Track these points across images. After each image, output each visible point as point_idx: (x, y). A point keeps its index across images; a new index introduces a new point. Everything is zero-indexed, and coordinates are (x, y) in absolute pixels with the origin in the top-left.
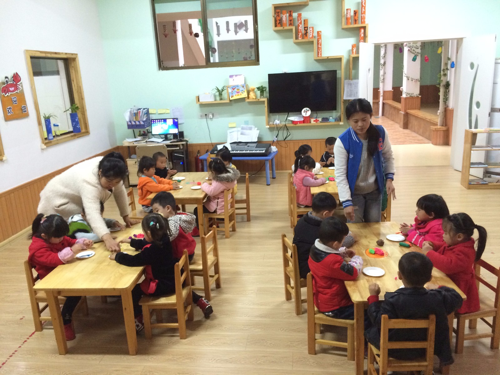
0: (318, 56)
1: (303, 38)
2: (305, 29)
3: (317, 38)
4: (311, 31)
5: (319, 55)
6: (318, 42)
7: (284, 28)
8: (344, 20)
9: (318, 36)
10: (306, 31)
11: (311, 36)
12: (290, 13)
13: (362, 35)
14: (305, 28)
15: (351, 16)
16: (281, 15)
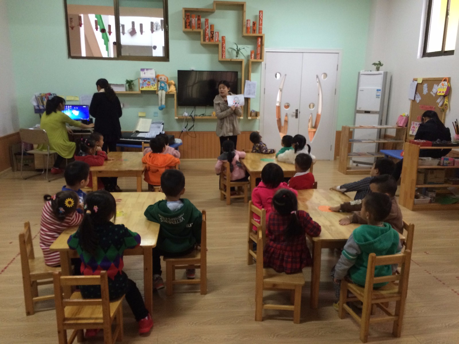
0: (222, 58)
1: (210, 41)
4: (216, 35)
5: (224, 57)
6: (222, 46)
7: (193, 30)
8: (245, 29)
9: (222, 41)
10: (212, 35)
11: (217, 40)
12: (199, 18)
13: (259, 43)
14: (211, 32)
15: (250, 27)
16: (190, 19)
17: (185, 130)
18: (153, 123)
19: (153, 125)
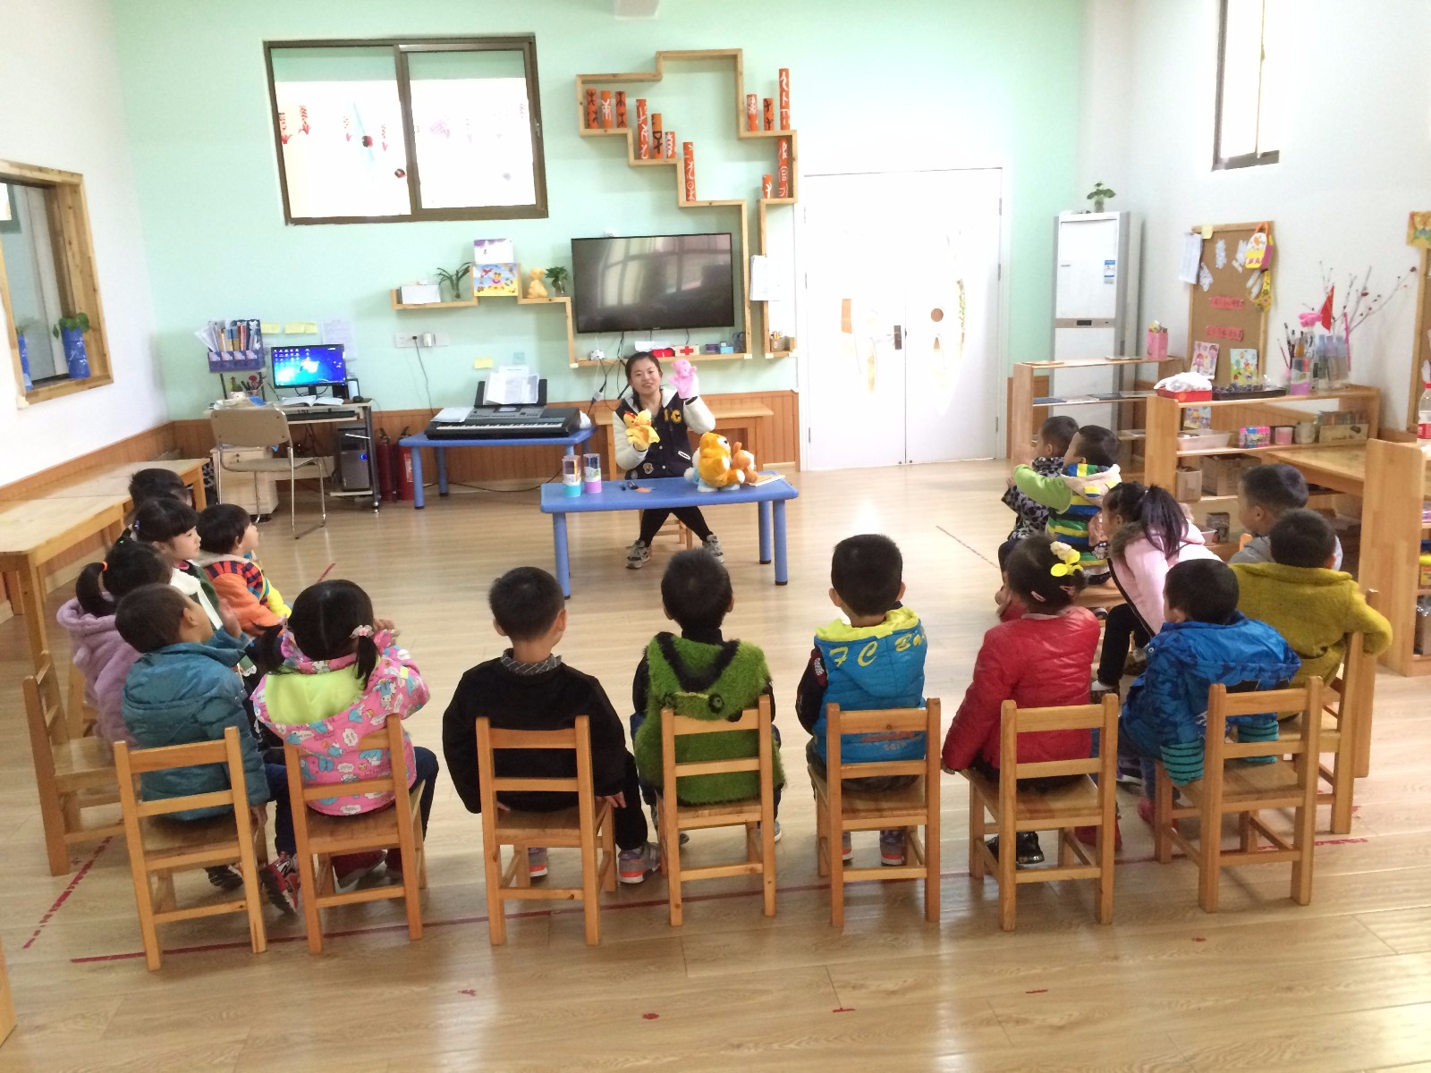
0: (688, 200)
1: (652, 157)
2: (655, 137)
3: (682, 157)
4: (669, 140)
5: (691, 197)
6: (686, 167)
7: (606, 131)
8: (743, 120)
9: (685, 154)
10: (659, 142)
11: (670, 153)
12: (620, 98)
13: (785, 156)
14: (654, 133)
15: (759, 112)
16: (598, 101)
17: (601, 396)
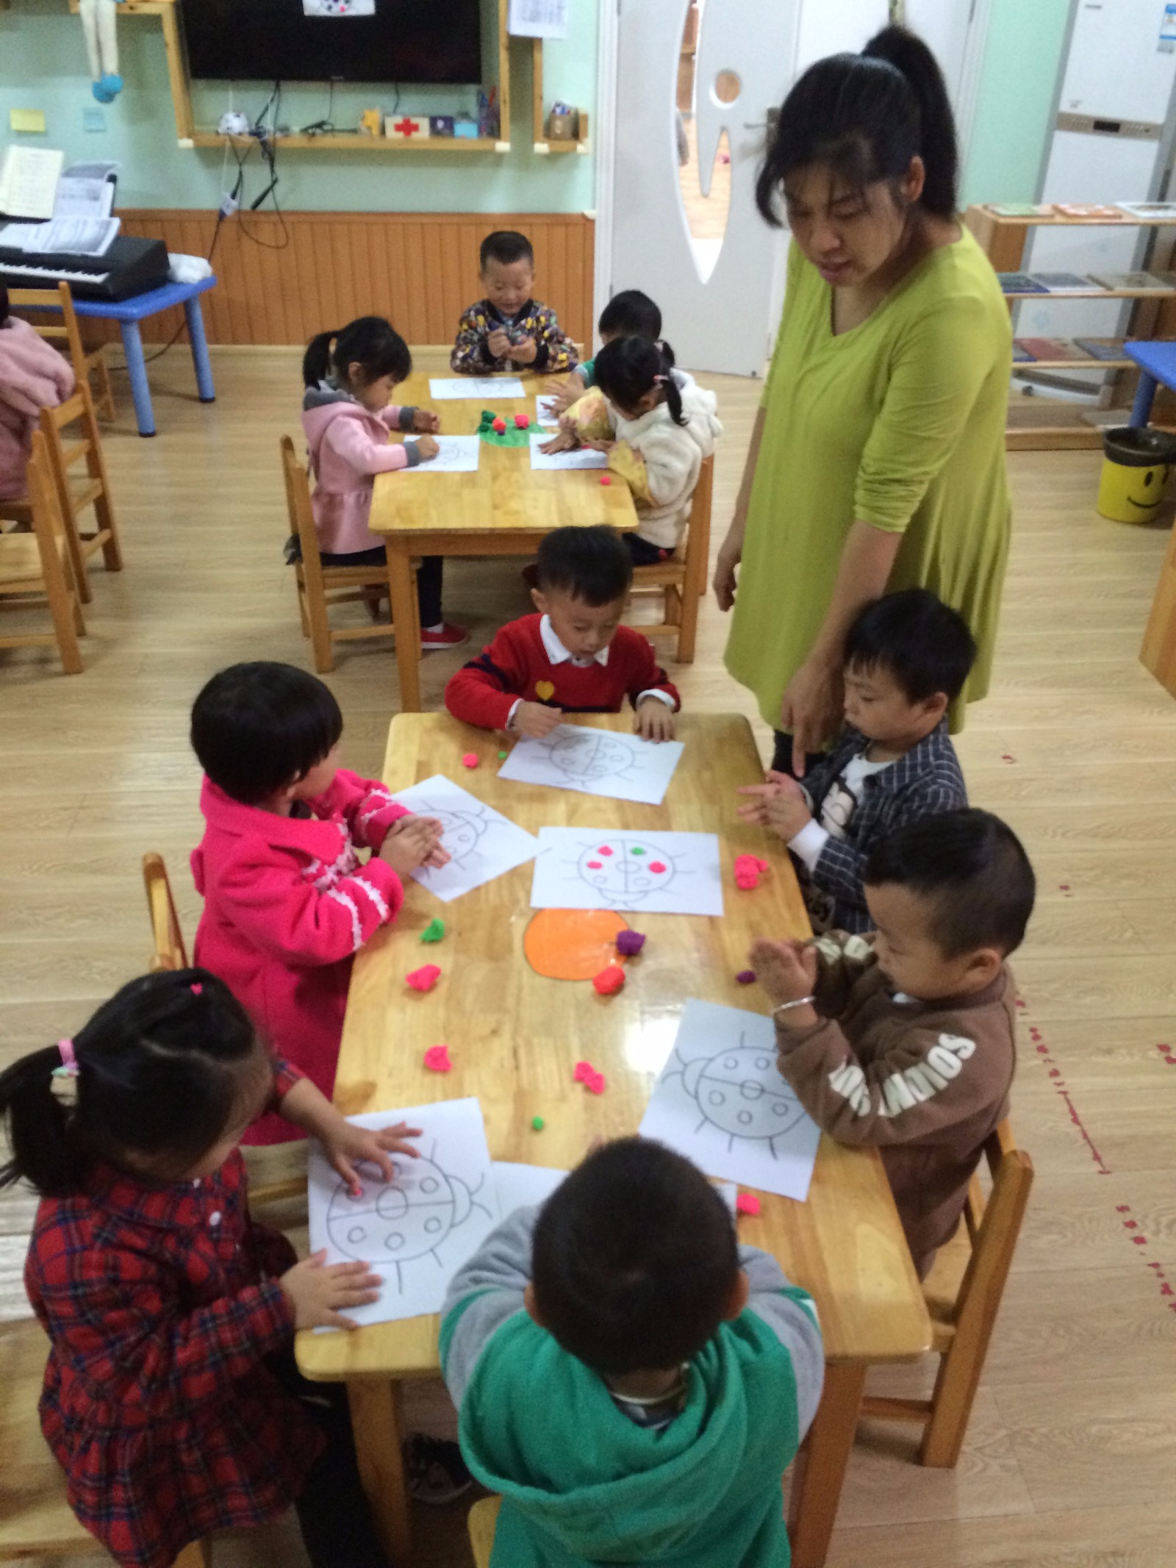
17: (231, 206)
18: (68, 173)
19: (71, 183)
